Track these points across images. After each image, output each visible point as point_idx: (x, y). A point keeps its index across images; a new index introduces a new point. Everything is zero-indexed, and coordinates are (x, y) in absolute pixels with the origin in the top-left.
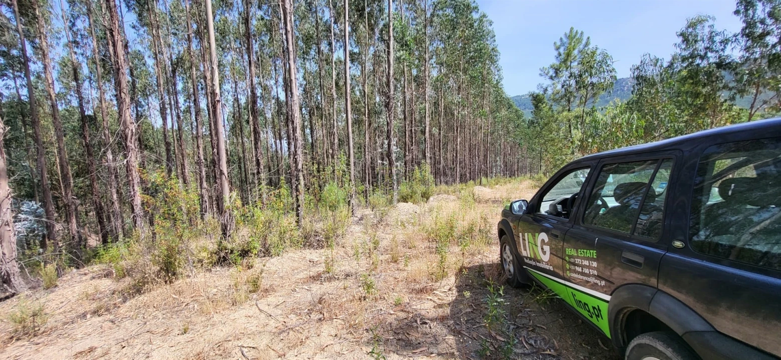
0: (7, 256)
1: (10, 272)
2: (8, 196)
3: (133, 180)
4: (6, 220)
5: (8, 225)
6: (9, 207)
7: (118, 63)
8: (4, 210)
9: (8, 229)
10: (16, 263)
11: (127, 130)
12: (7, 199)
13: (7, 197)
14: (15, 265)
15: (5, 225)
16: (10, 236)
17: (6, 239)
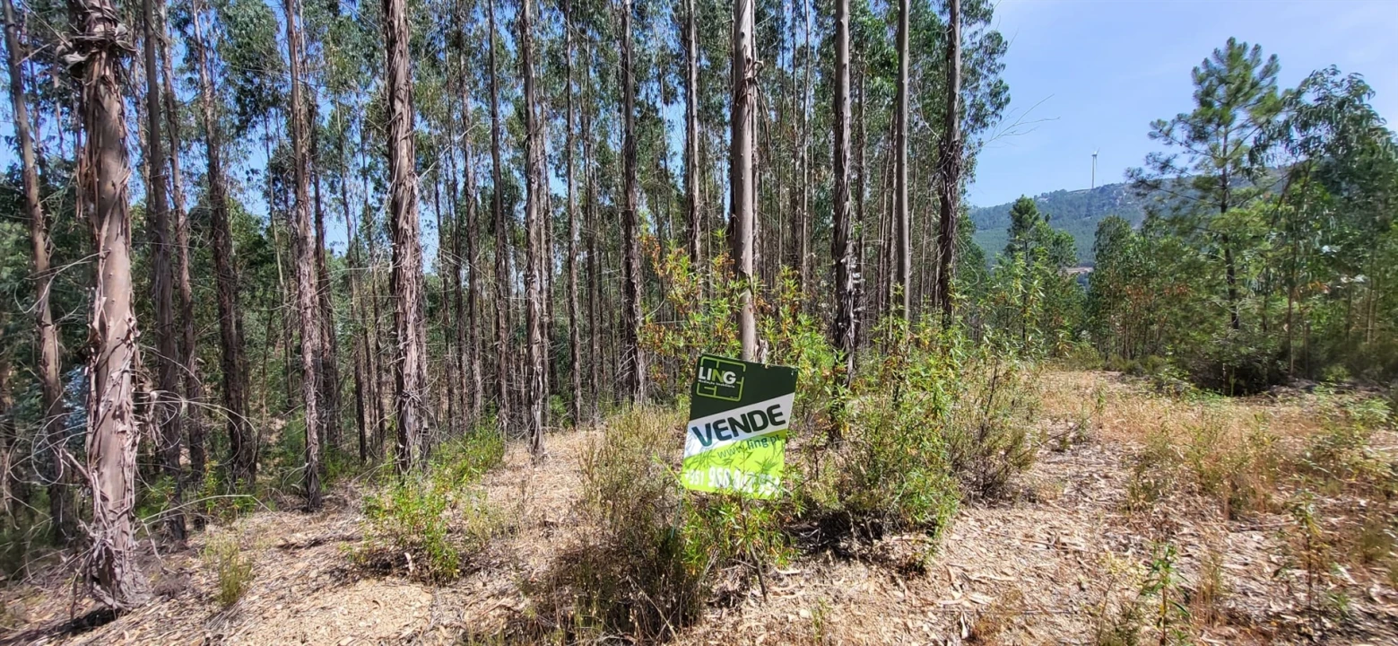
0: (110, 506)
1: (113, 549)
2: (128, 337)
3: (405, 313)
4: (116, 403)
5: (122, 417)
6: (128, 368)
7: (392, 28)
8: (115, 375)
9: (121, 427)
10: (128, 524)
11: (400, 191)
12: (124, 346)
13: (124, 341)
14: (128, 530)
15: (114, 417)
16: (123, 449)
17: (113, 457)
